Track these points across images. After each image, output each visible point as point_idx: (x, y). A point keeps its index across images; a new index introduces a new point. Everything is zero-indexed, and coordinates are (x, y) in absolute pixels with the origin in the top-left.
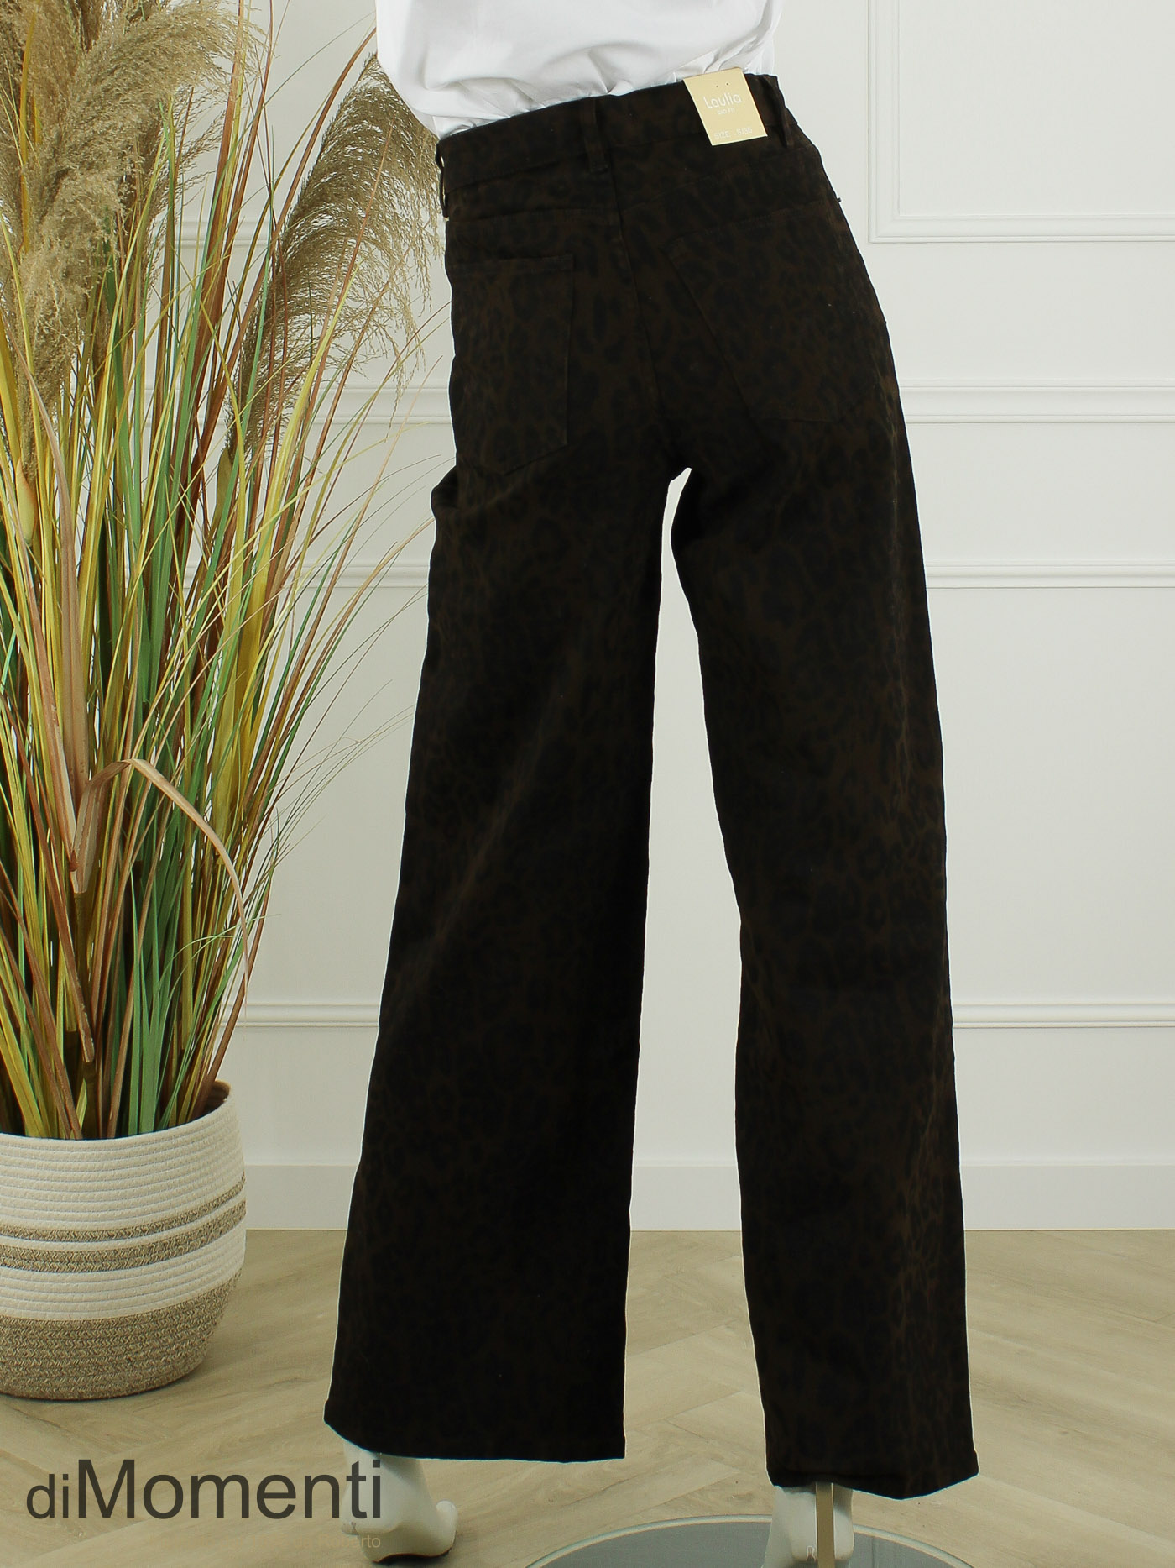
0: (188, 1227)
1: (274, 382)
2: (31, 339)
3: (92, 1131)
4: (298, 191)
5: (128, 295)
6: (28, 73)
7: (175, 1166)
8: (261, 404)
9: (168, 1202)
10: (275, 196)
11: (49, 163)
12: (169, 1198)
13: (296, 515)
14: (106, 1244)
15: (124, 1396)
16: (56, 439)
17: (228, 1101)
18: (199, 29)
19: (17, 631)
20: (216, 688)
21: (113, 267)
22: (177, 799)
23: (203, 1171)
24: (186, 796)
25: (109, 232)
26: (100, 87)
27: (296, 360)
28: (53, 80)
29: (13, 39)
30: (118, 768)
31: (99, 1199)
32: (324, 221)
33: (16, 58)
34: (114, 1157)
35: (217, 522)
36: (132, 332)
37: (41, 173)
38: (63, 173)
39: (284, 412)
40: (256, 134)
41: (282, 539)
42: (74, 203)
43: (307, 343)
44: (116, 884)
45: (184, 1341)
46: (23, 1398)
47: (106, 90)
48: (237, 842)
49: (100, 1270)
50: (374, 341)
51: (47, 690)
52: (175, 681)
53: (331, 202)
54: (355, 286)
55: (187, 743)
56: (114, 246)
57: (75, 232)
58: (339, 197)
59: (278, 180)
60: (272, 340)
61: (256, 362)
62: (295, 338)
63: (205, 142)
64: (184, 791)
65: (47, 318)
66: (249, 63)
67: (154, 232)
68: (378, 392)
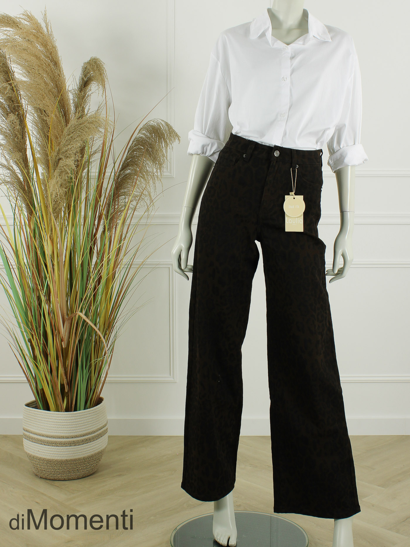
0: (93, 435)
1: (115, 214)
2: (52, 202)
3: (68, 410)
4: (122, 164)
5: (77, 191)
6: (51, 133)
7: (89, 419)
8: (112, 219)
9: (87, 428)
10: (115, 165)
11: (56, 156)
12: (88, 427)
13: (121, 248)
14: (71, 439)
15: (76, 479)
16: (58, 229)
17: (103, 402)
18: (96, 121)
19: (48, 279)
20: (100, 294)
21: (73, 183)
22: (90, 323)
23: (97, 420)
24: (92, 322)
25: (72, 174)
26: (70, 136)
27: (121, 208)
28: (57, 135)
29: (47, 124)
30: (74, 315)
31: (69, 428)
32: (128, 171)
33: (47, 129)
34: (73, 417)
35: (100, 251)
36: (78, 201)
37: (54, 159)
38: (60, 159)
39: (118, 221)
40: (110, 149)
41: (117, 255)
42: (63, 167)
43: (124, 203)
44: (74, 346)
45: (92, 465)
46: (50, 480)
47: (71, 137)
48: (105, 334)
49: (70, 446)
50: (141, 203)
51: (56, 294)
52: (89, 292)
53: (130, 166)
54: (137, 189)
55: (93, 308)
56: (73, 178)
57: (63, 175)
58: (132, 165)
59: (116, 161)
60: (115, 202)
61: (110, 208)
62: (121, 202)
63: (97, 151)
64: (91, 320)
65: (56, 197)
66: (109, 130)
67: (84, 174)
68: (142, 216)
